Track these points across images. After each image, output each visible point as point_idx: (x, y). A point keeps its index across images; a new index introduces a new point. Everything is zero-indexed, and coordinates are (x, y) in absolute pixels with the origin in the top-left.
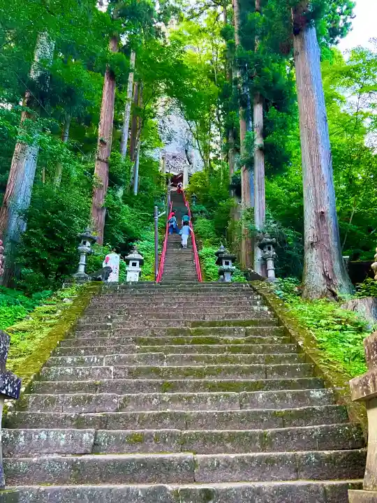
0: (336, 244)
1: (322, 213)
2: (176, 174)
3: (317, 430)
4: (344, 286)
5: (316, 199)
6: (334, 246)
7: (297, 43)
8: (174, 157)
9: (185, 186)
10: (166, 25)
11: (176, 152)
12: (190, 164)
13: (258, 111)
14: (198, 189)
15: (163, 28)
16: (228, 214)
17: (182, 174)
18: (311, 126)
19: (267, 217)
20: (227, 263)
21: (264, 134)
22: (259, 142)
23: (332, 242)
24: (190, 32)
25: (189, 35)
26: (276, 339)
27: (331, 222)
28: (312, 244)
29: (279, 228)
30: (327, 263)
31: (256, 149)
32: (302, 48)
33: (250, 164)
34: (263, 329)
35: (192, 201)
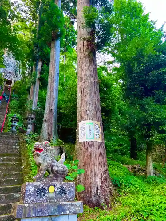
0: (54, 122)
1: (51, 109)
2: (9, 80)
3: (6, 218)
4: (55, 138)
5: (50, 104)
6: (53, 122)
7: (52, 44)
8: (10, 73)
9: (12, 85)
10: (12, 21)
11: (11, 71)
12: (16, 77)
13: (40, 64)
14: (17, 88)
15: (11, 22)
16: (25, 100)
17: (12, 80)
18: (52, 76)
19: (38, 105)
20: (15, 123)
21: (41, 73)
22: (38, 76)
23: (53, 120)
24: (21, 27)
25: (21, 28)
26: (15, 164)
27: (54, 113)
28: (46, 120)
29: (41, 110)
30: (50, 128)
31: (37, 78)
32: (54, 46)
33: (34, 83)
34: (11, 158)
35: (13, 92)
